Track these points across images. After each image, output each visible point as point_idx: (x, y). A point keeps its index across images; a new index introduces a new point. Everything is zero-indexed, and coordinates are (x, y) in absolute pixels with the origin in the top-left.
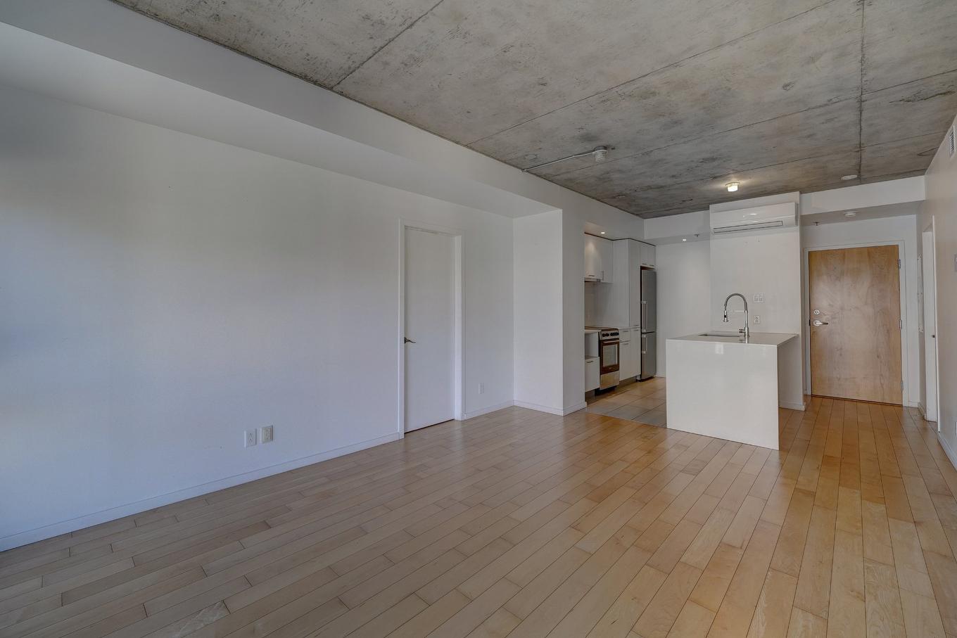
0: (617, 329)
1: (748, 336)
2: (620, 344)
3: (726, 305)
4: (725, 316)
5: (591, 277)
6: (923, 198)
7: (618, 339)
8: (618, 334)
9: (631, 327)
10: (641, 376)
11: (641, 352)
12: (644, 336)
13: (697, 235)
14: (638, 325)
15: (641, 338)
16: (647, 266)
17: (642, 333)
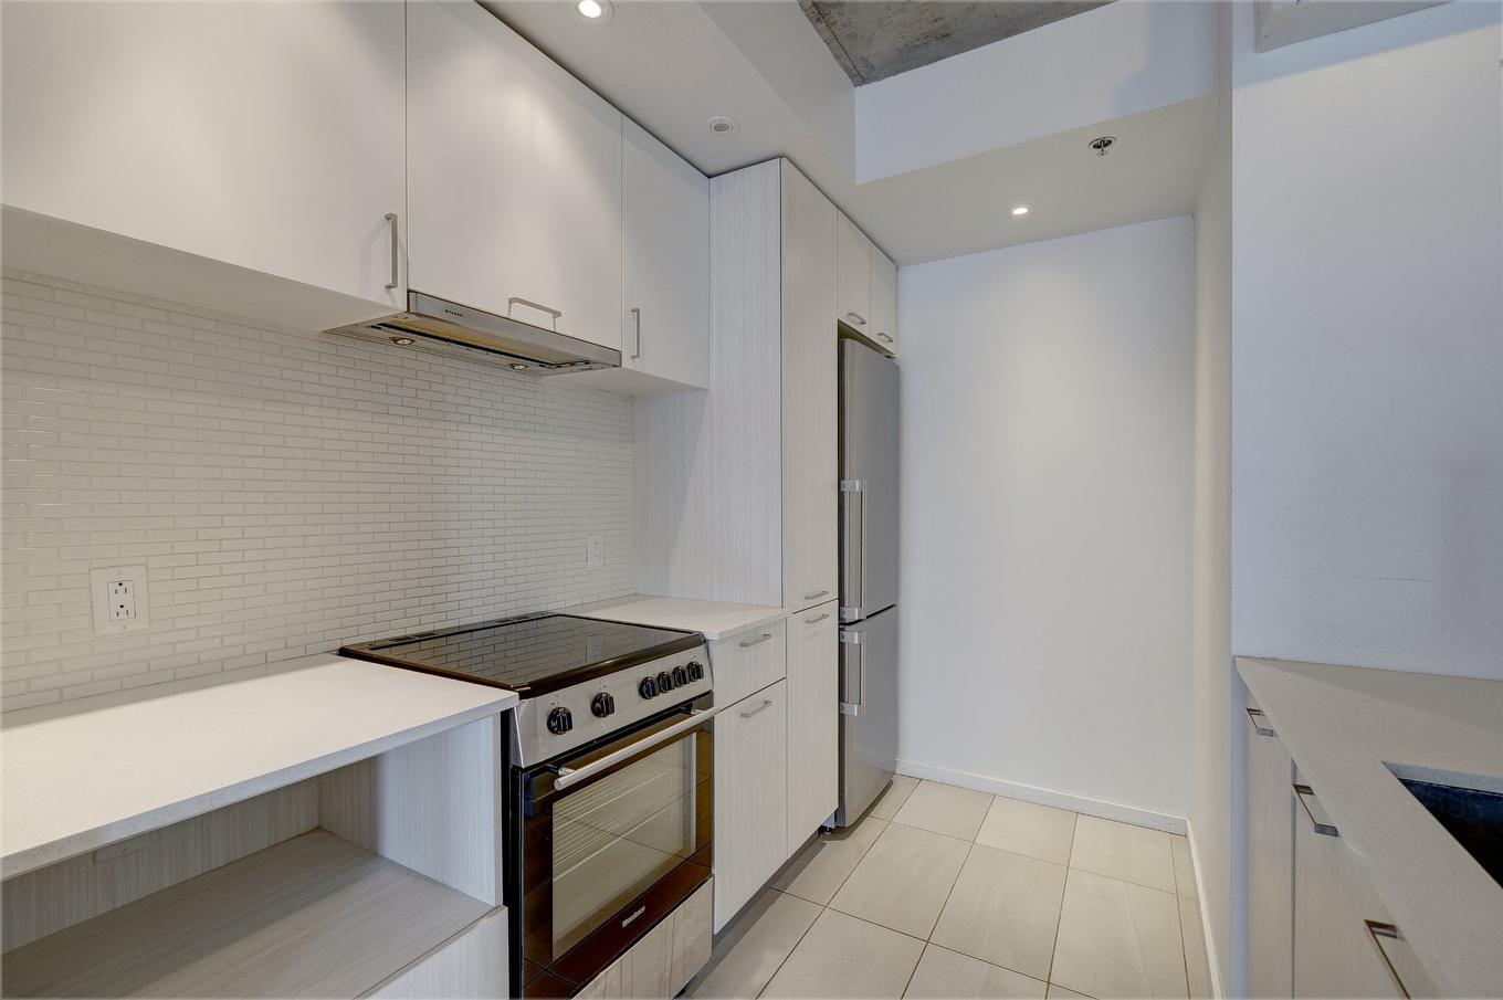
0: (697, 640)
2: (722, 732)
7: (706, 699)
9: (788, 610)
10: (839, 814)
11: (840, 708)
12: (853, 637)
13: (1103, 144)
14: (826, 593)
15: (841, 646)
16: (863, 330)
17: (843, 624)
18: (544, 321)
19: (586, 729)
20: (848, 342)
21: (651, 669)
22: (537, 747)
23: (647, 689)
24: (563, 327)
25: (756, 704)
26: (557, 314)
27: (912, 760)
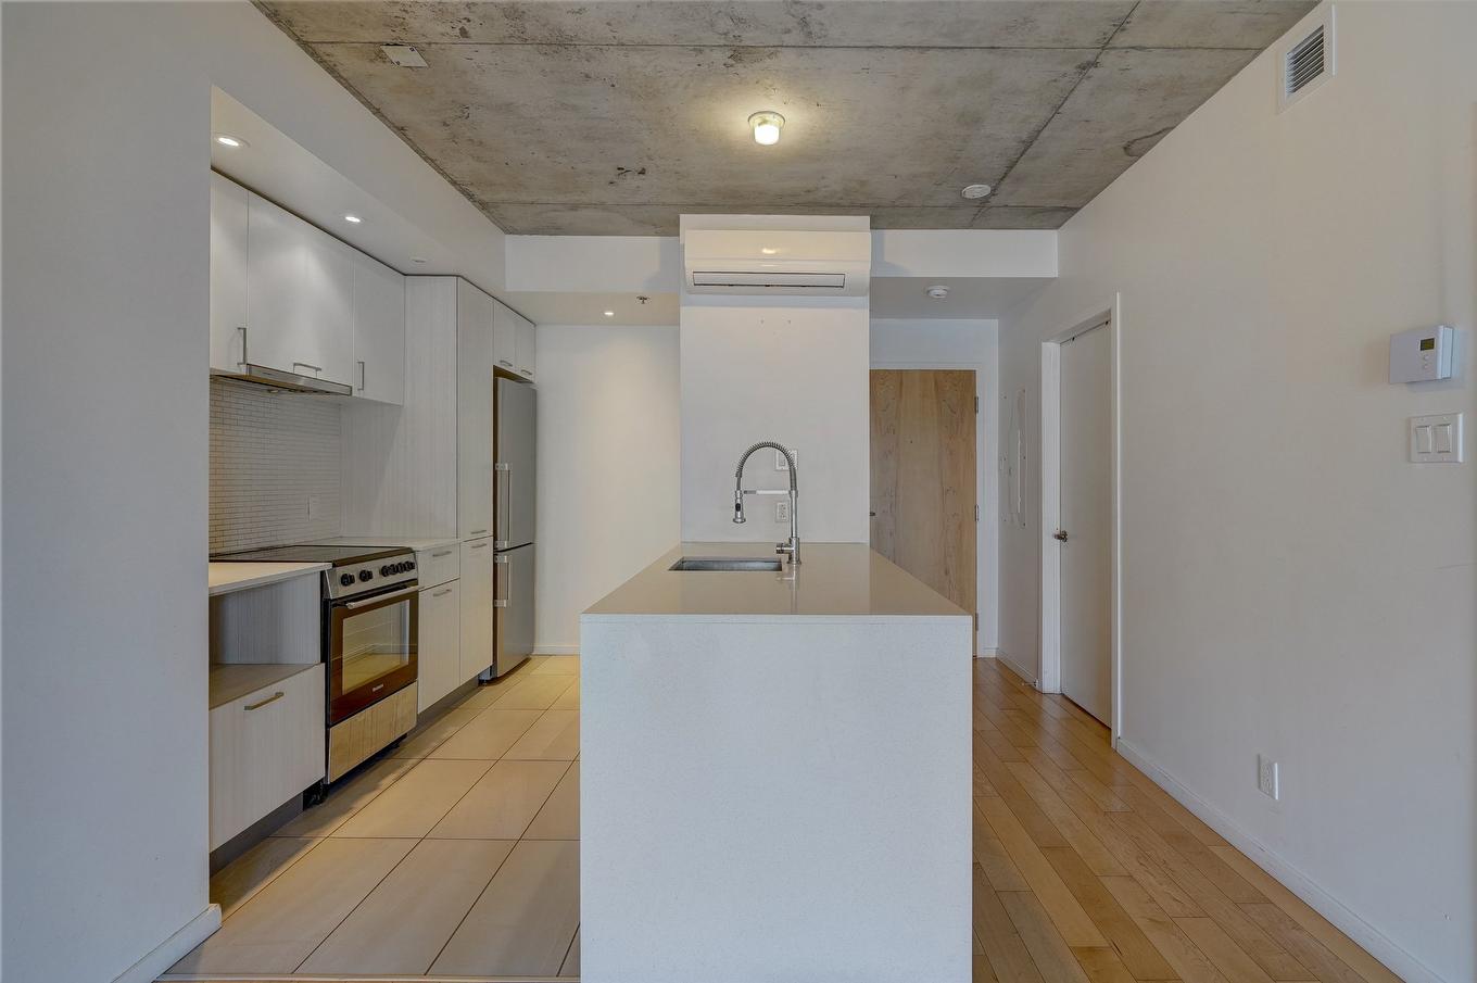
0: (409, 551)
1: (798, 561)
2: (424, 600)
3: (739, 474)
4: (738, 507)
5: (299, 371)
6: (1053, 272)
7: (414, 581)
8: (410, 566)
9: (460, 540)
10: (493, 669)
11: (494, 603)
12: (504, 559)
13: (643, 299)
14: (484, 531)
15: (495, 565)
16: (512, 370)
17: (496, 552)
18: (312, 373)
19: (359, 587)
20: (500, 379)
21: (388, 562)
22: (337, 591)
23: (385, 572)
24: (320, 376)
25: (443, 590)
26: (318, 369)
27: (544, 643)
